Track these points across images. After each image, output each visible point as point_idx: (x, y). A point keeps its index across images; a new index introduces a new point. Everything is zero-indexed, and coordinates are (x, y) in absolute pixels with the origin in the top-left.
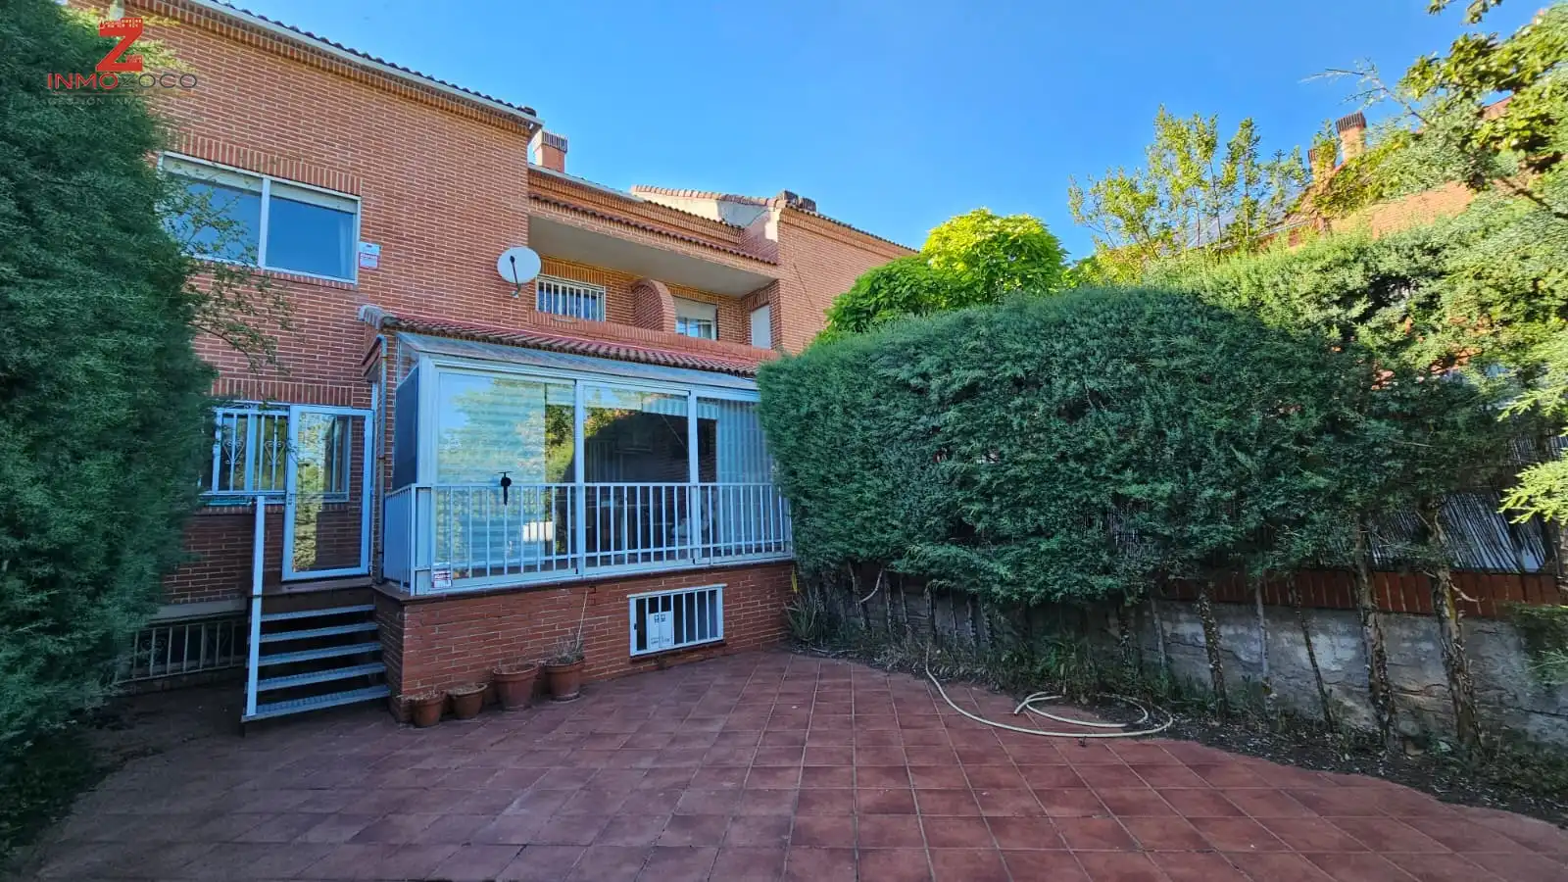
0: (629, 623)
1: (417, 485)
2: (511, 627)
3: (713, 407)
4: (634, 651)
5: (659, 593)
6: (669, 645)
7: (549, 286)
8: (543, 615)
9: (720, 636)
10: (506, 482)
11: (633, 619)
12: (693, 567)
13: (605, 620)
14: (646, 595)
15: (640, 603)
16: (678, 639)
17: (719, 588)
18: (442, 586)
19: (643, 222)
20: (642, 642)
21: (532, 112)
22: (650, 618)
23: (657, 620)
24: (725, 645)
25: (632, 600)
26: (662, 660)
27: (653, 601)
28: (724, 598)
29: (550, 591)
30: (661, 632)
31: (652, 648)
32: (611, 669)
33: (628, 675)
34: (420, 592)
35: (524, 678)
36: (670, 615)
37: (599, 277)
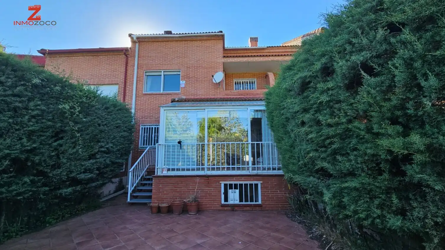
0: (221, 191)
1: (158, 144)
2: (181, 188)
3: (259, 113)
4: (223, 202)
5: (233, 183)
6: (237, 202)
7: (238, 82)
8: (191, 185)
9: (260, 202)
10: (180, 142)
11: (223, 191)
12: (249, 174)
13: (212, 190)
14: (228, 183)
15: (226, 185)
16: (241, 200)
17: (259, 183)
18: (165, 173)
19: (268, 54)
20: (226, 199)
21: (221, 32)
22: (230, 191)
23: (232, 192)
24: (262, 206)
25: (223, 184)
26: (234, 207)
27: (231, 185)
28: (261, 187)
29: (194, 178)
30: (234, 197)
31: (230, 202)
32: (214, 207)
33: (220, 210)
34: (159, 174)
35: (176, 204)
36: (237, 191)
37: (254, 76)
